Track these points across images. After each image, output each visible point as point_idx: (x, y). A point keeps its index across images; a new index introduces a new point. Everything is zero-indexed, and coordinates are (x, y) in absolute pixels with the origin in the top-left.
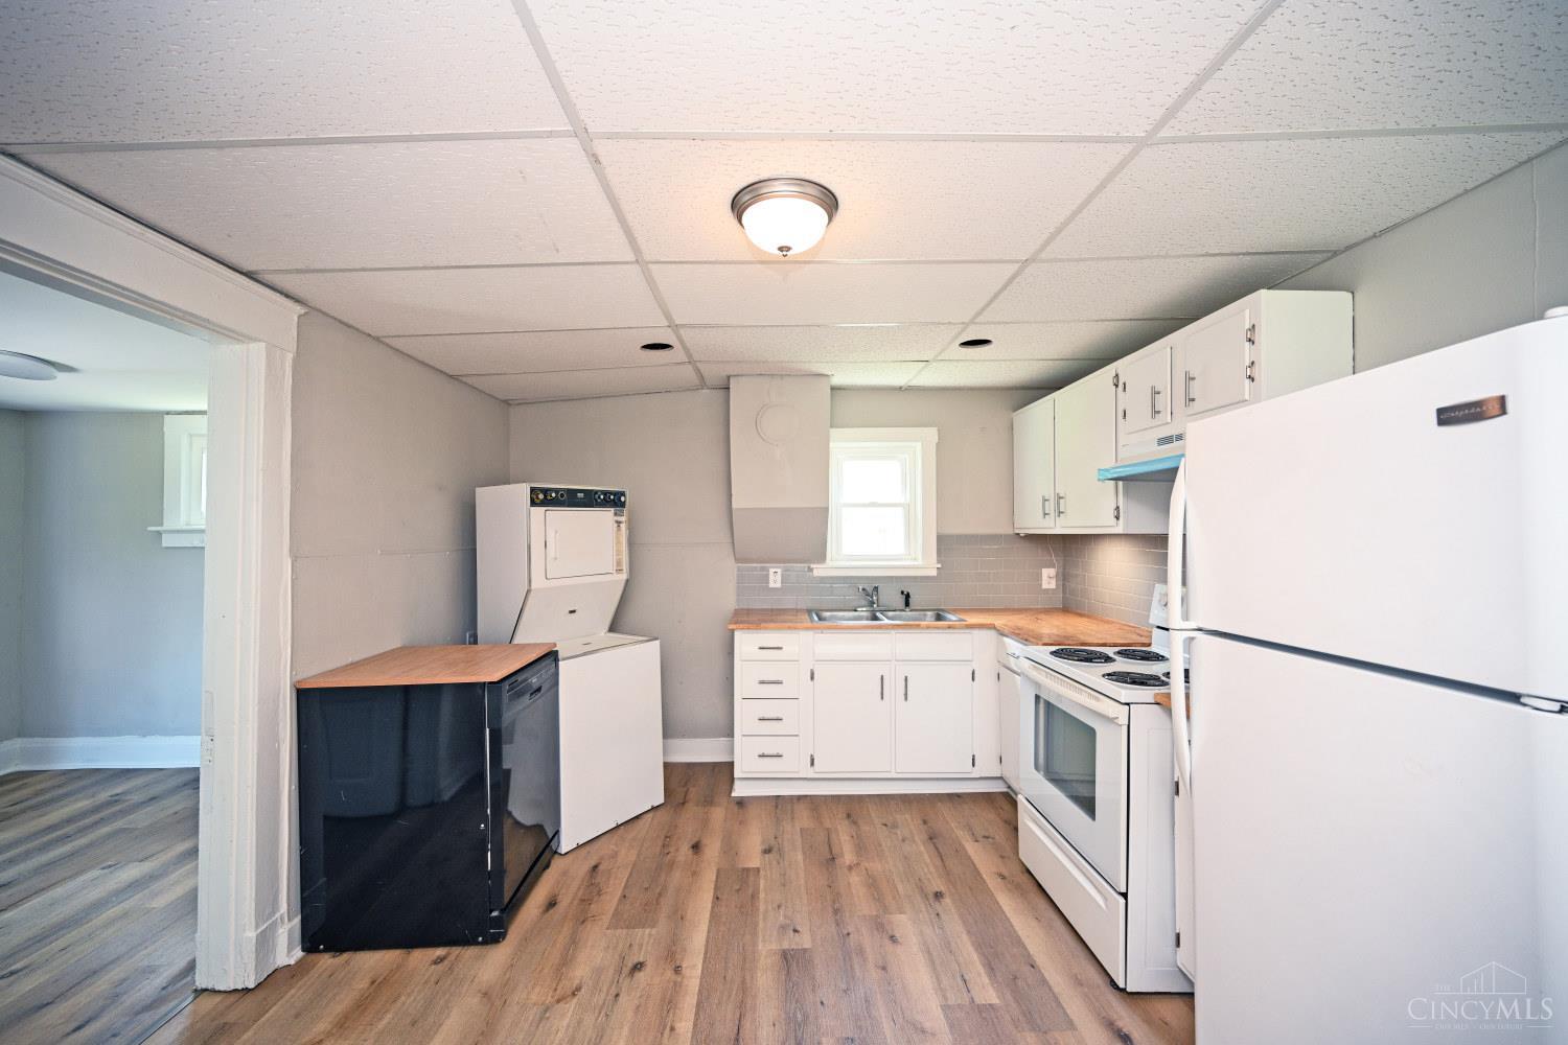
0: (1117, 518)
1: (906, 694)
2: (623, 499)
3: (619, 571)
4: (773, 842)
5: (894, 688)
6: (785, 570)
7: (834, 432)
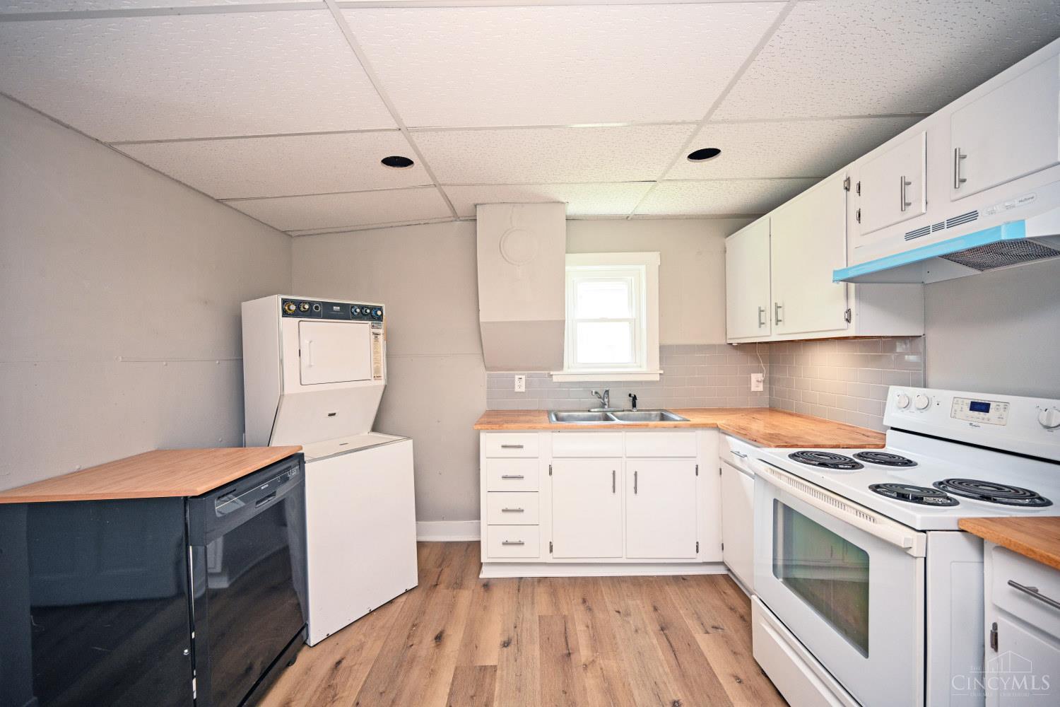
0: (848, 320)
1: (636, 488)
2: (379, 313)
3: (377, 377)
4: (512, 634)
5: (625, 482)
6: (528, 377)
7: (569, 257)
